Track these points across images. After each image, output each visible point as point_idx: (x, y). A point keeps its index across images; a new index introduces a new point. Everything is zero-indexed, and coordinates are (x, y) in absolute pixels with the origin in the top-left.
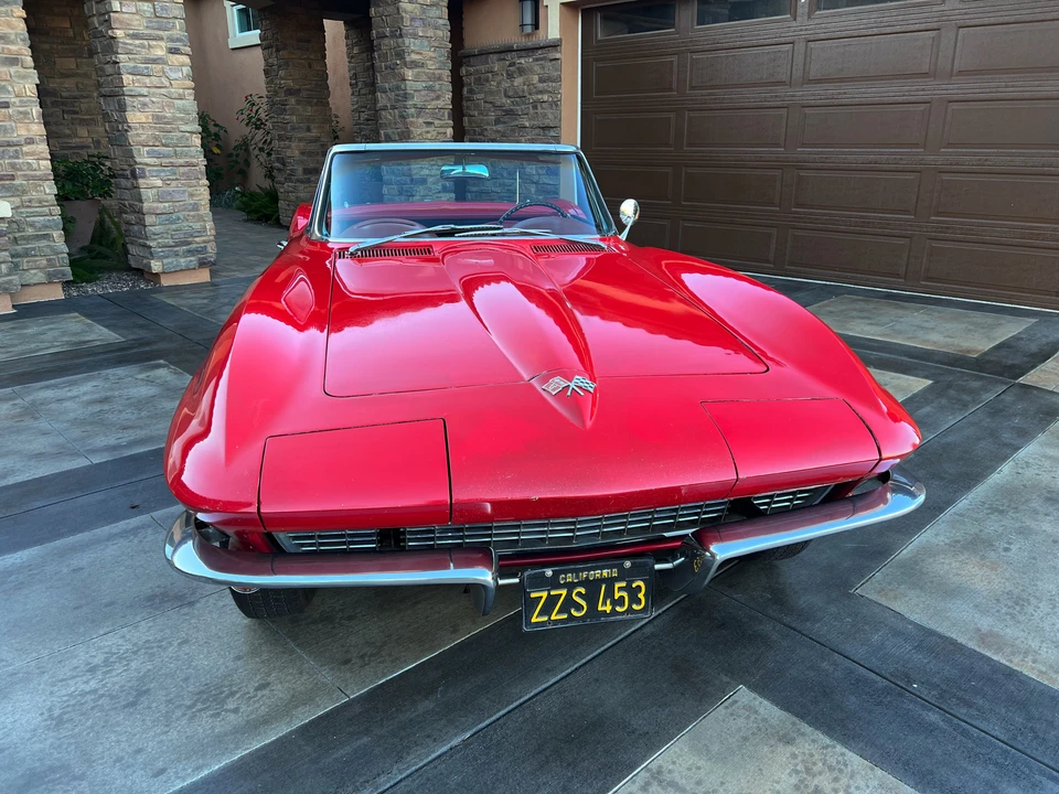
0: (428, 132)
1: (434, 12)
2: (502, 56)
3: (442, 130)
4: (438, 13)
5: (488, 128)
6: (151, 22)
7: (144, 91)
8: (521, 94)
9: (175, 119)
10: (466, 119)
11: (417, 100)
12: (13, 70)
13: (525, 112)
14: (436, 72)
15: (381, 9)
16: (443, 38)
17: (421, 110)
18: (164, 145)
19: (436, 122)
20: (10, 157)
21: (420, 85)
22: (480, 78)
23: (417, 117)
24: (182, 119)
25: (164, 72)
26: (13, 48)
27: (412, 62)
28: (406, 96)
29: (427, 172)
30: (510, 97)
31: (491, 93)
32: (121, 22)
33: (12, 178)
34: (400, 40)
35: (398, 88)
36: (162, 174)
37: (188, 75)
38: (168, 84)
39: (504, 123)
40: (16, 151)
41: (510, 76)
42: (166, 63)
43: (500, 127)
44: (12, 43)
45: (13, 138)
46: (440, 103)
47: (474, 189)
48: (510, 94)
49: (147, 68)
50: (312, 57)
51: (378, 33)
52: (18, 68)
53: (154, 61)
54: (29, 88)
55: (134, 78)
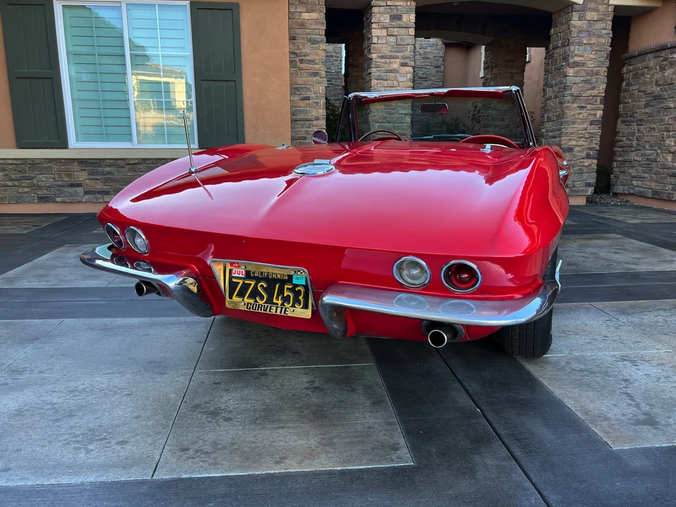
0: (580, 114)
1: (599, 25)
2: (658, 54)
3: (593, 112)
4: (603, 25)
5: (638, 111)
6: (393, 48)
8: (669, 82)
9: (398, 106)
10: (621, 106)
11: (574, 91)
12: (314, 79)
13: (672, 95)
14: (594, 69)
15: (557, 29)
16: (604, 44)
17: (576, 98)
18: (388, 122)
19: (589, 106)
20: (306, 127)
21: (578, 80)
22: (637, 73)
23: (573, 103)
24: (401, 106)
25: (396, 78)
26: (316, 66)
27: (574, 63)
28: (565, 88)
29: (575, 143)
30: (660, 85)
31: (645, 84)
32: (376, 49)
33: (305, 138)
34: (567, 48)
35: (561, 82)
37: (410, 79)
38: (397, 85)
39: (652, 106)
40: (310, 124)
41: (663, 69)
42: (398, 72)
43: (648, 110)
44: (317, 64)
45: (309, 116)
46: (595, 92)
47: (620, 159)
48: (660, 83)
49: (386, 76)
50: (515, 71)
51: (553, 46)
52: (318, 78)
53: (391, 71)
54: (321, 89)
55: (378, 81)
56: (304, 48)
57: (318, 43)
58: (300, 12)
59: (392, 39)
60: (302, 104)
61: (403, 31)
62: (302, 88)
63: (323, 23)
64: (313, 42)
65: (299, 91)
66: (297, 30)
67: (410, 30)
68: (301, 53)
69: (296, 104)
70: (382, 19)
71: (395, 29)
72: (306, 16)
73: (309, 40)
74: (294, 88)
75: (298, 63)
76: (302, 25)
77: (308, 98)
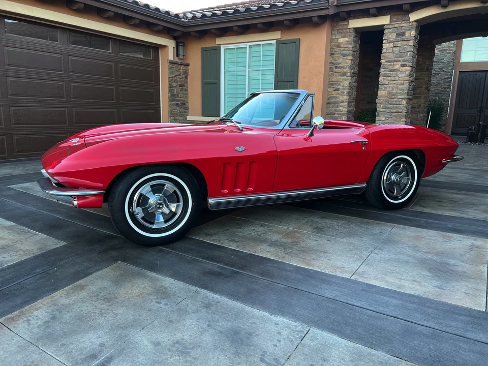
6: (397, 55)
7: (387, 83)
9: (397, 93)
12: (343, 78)
18: (389, 104)
20: (335, 107)
24: (400, 93)
25: (397, 75)
26: (345, 70)
32: (385, 57)
36: (386, 115)
37: (408, 75)
38: (398, 79)
40: (338, 105)
42: (399, 71)
45: (337, 100)
49: (390, 73)
52: (345, 77)
53: (394, 70)
54: (346, 84)
55: (384, 78)
56: (339, 60)
57: (347, 55)
58: (338, 39)
59: (397, 49)
60: (334, 93)
61: (405, 43)
62: (335, 83)
63: (352, 43)
64: (344, 55)
65: (333, 85)
66: (335, 49)
67: (410, 41)
68: (336, 62)
69: (330, 93)
70: (390, 36)
71: (399, 42)
72: (341, 40)
73: (342, 55)
74: (331, 84)
75: (334, 68)
76: (339, 46)
77: (338, 90)
